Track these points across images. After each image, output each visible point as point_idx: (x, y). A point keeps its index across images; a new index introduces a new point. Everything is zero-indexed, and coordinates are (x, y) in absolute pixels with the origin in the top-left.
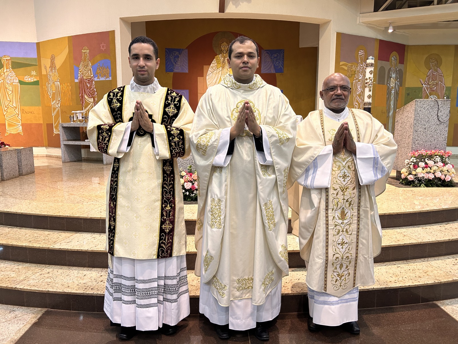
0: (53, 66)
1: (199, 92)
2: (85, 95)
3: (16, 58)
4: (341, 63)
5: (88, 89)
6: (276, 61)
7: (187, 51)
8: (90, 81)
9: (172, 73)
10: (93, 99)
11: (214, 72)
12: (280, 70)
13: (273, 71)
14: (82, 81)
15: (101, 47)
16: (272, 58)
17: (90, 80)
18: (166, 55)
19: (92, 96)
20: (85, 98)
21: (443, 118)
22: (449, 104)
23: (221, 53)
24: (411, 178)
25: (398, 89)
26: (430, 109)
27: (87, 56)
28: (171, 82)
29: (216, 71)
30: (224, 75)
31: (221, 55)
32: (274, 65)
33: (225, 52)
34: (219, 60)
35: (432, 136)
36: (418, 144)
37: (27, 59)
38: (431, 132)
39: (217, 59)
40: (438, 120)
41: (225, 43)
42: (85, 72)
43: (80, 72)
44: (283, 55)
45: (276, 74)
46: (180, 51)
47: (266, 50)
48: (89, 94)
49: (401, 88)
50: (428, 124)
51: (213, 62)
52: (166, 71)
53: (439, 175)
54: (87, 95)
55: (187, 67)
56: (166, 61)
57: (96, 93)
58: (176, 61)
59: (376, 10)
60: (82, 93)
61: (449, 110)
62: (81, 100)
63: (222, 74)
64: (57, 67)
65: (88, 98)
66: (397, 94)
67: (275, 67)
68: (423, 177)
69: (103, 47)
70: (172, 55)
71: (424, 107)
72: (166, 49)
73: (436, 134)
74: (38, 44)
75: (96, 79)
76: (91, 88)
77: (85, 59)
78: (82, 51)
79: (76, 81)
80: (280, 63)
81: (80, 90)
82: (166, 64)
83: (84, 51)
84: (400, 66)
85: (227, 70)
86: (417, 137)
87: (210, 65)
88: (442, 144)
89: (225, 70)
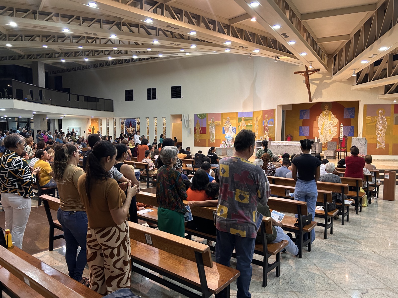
0: (257, 120)
1: (314, 127)
3: (246, 117)
4: (367, 117)
5: (266, 128)
7: (309, 110)
8: (267, 126)
9: (302, 120)
11: (321, 119)
14: (265, 126)
16: (349, 112)
18: (300, 113)
22: (365, 139)
26: (357, 141)
28: (302, 123)
30: (326, 120)
31: (325, 111)
32: (350, 114)
33: (327, 110)
37: (249, 118)
39: (323, 113)
40: (361, 144)
41: (326, 106)
42: (266, 123)
44: (355, 110)
45: (351, 119)
46: (306, 110)
47: (346, 108)
51: (321, 114)
52: (300, 119)
55: (309, 117)
56: (300, 115)
57: (269, 130)
58: (304, 115)
59: (385, 94)
60: (264, 130)
64: (258, 121)
65: (266, 132)
67: (351, 116)
69: (272, 114)
70: (302, 112)
71: (355, 140)
72: (300, 110)
74: (253, 112)
75: (269, 125)
78: (266, 115)
79: (263, 126)
80: (353, 114)
87: (319, 116)
89: (326, 117)
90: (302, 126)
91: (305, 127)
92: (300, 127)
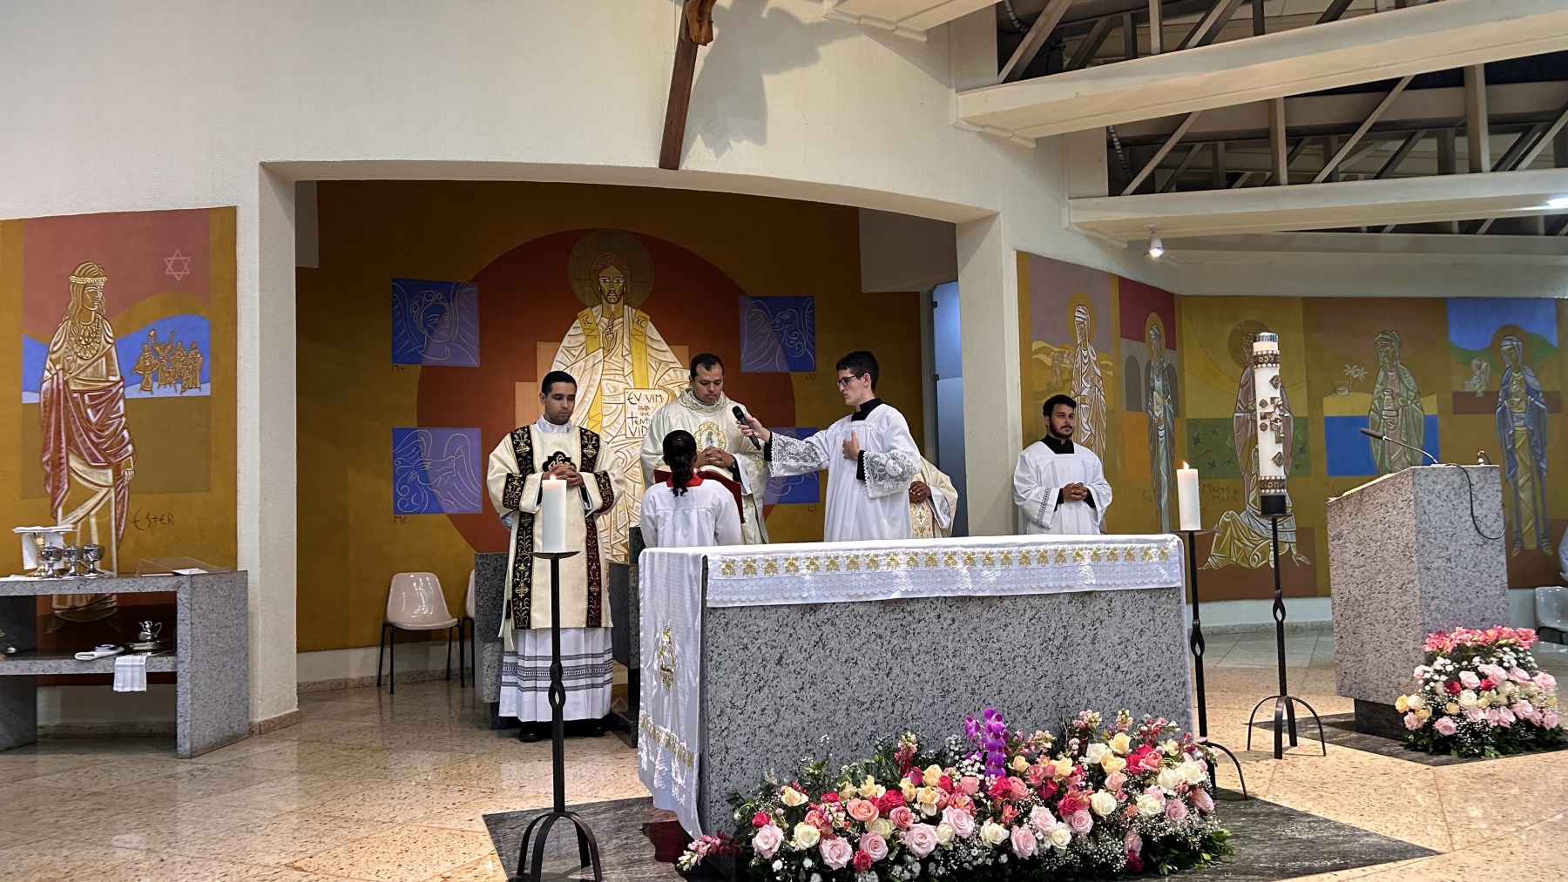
2: (71, 457)
4: (1036, 345)
5: (87, 431)
6: (791, 334)
7: (474, 290)
8: (104, 399)
9: (419, 368)
10: (110, 472)
11: (577, 365)
12: (804, 364)
13: (780, 366)
14: (58, 400)
15: (170, 267)
16: (775, 324)
17: (101, 396)
18: (394, 305)
19: (107, 461)
20: (69, 468)
21: (1488, 524)
22: (1498, 481)
23: (601, 303)
24: (1446, 726)
25: (1171, 425)
26: (1453, 498)
27: (94, 300)
28: (414, 401)
29: (582, 363)
30: (612, 377)
31: (599, 307)
32: (784, 347)
33: (612, 297)
34: (594, 326)
35: (1470, 584)
36: (1438, 609)
38: (1466, 571)
39: (585, 322)
40: (1476, 532)
41: (612, 269)
42: (79, 361)
43: (54, 362)
44: (813, 314)
45: (792, 374)
46: (448, 289)
47: (753, 298)
48: (91, 455)
49: (1176, 419)
50: (1454, 544)
51: (571, 332)
52: (395, 359)
53: (1526, 710)
54: (80, 455)
55: (476, 348)
56: (395, 321)
57: (130, 447)
58: (435, 325)
60: (58, 449)
61: (1500, 499)
62: (47, 478)
63: (605, 372)
65: (85, 468)
66: (1170, 437)
67: (788, 355)
68: (1485, 724)
69: (178, 266)
70: (416, 303)
71: (1436, 491)
72: (394, 280)
73: (1478, 574)
76: (102, 426)
77: (84, 312)
78: (73, 279)
79: (30, 398)
80: (800, 339)
81: (47, 438)
82: (395, 333)
83: (79, 281)
84: (1169, 357)
85: (621, 360)
86: (1431, 589)
87: (561, 341)
88: (1498, 608)
89: (615, 360)
90: (420, 425)
91: (441, 431)
92: (399, 434)
